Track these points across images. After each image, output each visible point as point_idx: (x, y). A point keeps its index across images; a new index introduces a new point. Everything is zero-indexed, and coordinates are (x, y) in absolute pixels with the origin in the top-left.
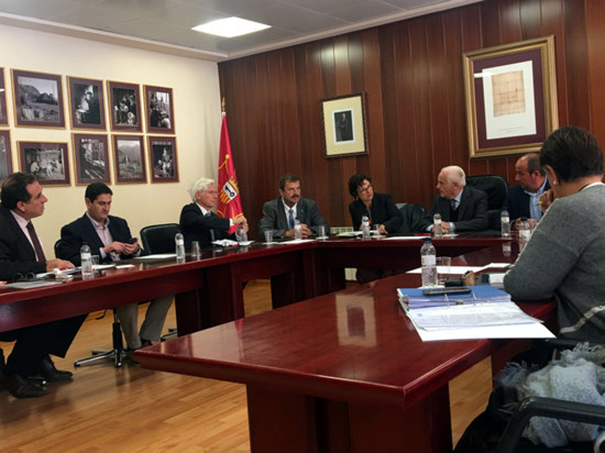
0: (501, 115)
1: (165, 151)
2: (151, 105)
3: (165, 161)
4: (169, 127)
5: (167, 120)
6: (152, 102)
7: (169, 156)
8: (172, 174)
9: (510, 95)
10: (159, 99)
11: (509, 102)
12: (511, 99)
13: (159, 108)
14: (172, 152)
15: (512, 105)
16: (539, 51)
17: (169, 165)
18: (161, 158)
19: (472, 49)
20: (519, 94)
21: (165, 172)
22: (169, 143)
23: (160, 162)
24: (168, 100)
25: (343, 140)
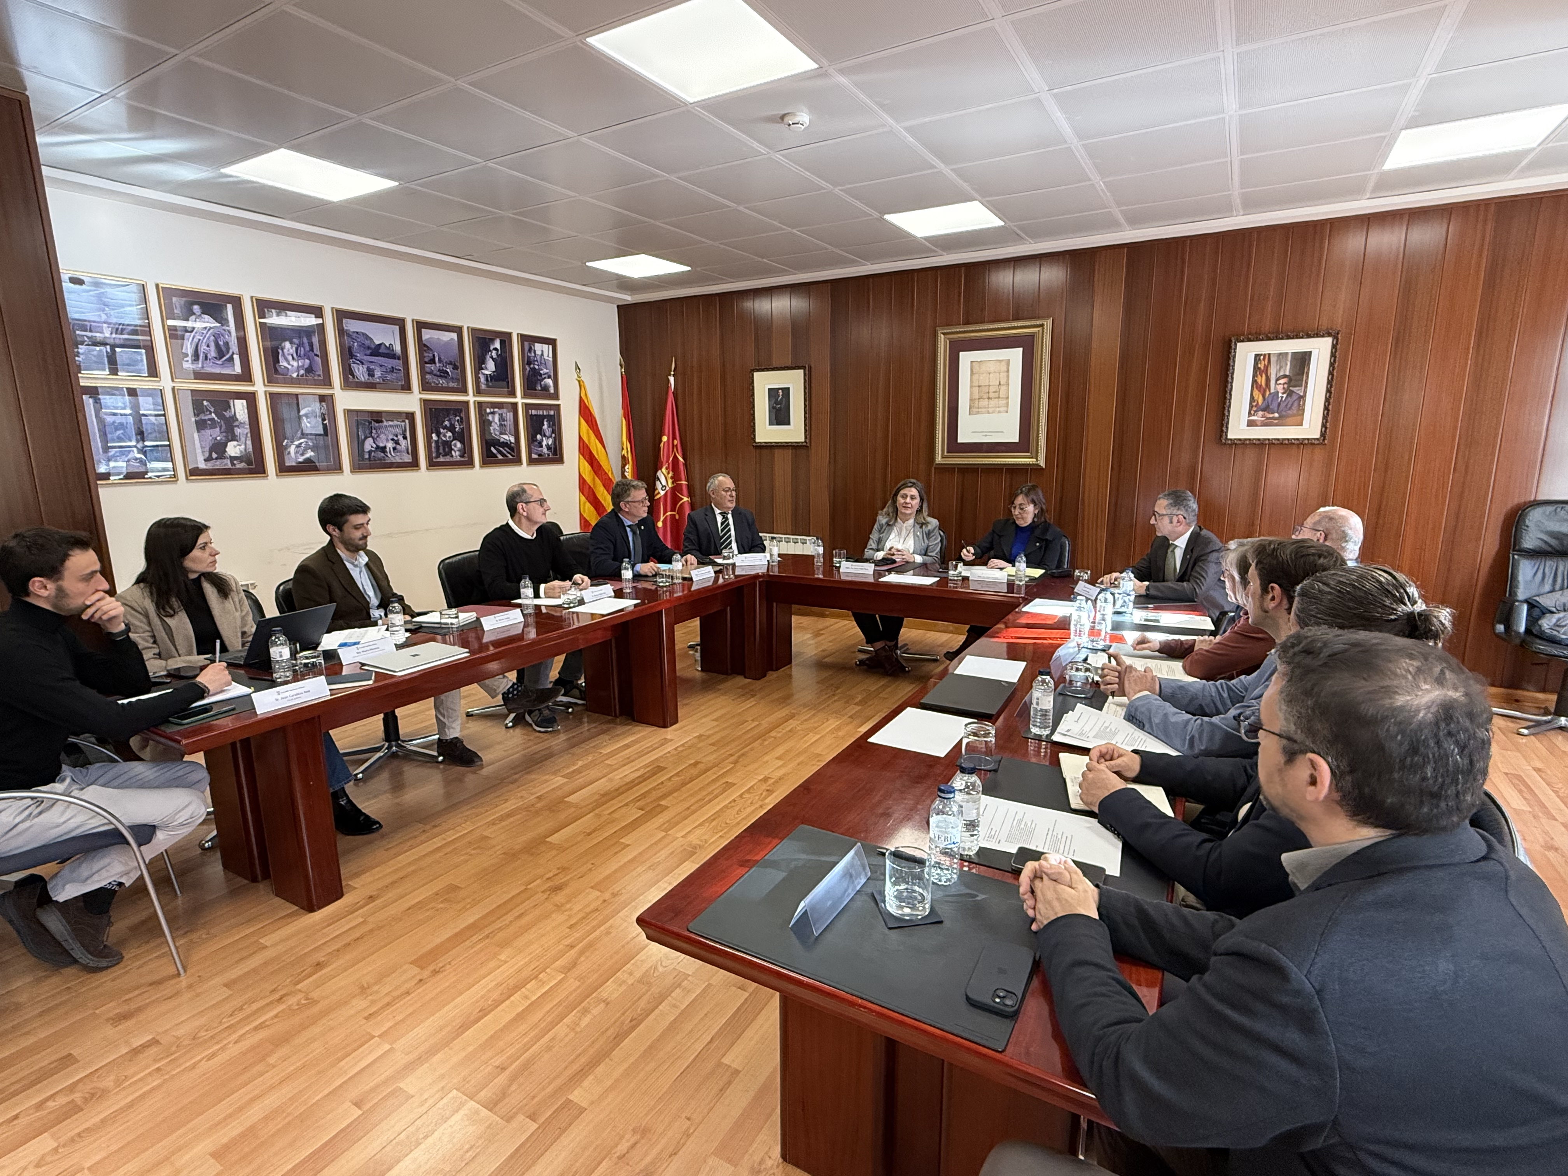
0: (978, 413)
1: (545, 423)
2: (527, 361)
3: (545, 436)
4: (552, 391)
5: (549, 382)
6: (529, 357)
7: (550, 430)
8: (555, 453)
9: (992, 389)
10: (539, 353)
11: (989, 398)
12: (992, 395)
13: (538, 365)
14: (554, 424)
15: (993, 403)
16: (1032, 336)
17: (550, 441)
18: (540, 431)
19: (948, 325)
20: (1003, 388)
23: (539, 437)
24: (551, 355)
25: (778, 424)
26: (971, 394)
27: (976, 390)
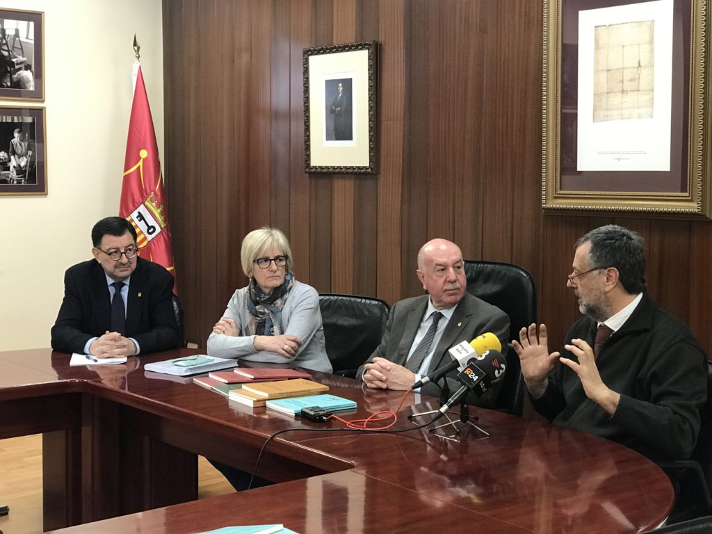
0: (606, 119)
1: (16, 135)
3: (14, 153)
4: (31, 87)
5: (27, 75)
7: (25, 144)
8: (31, 179)
9: (628, 75)
10: (10, 32)
11: (623, 91)
12: (627, 85)
13: (8, 51)
15: (630, 99)
17: (23, 162)
18: (6, 147)
20: (644, 73)
21: (13, 174)
22: (29, 120)
23: (3, 155)
25: (338, 139)
26: (596, 85)
27: (603, 77)
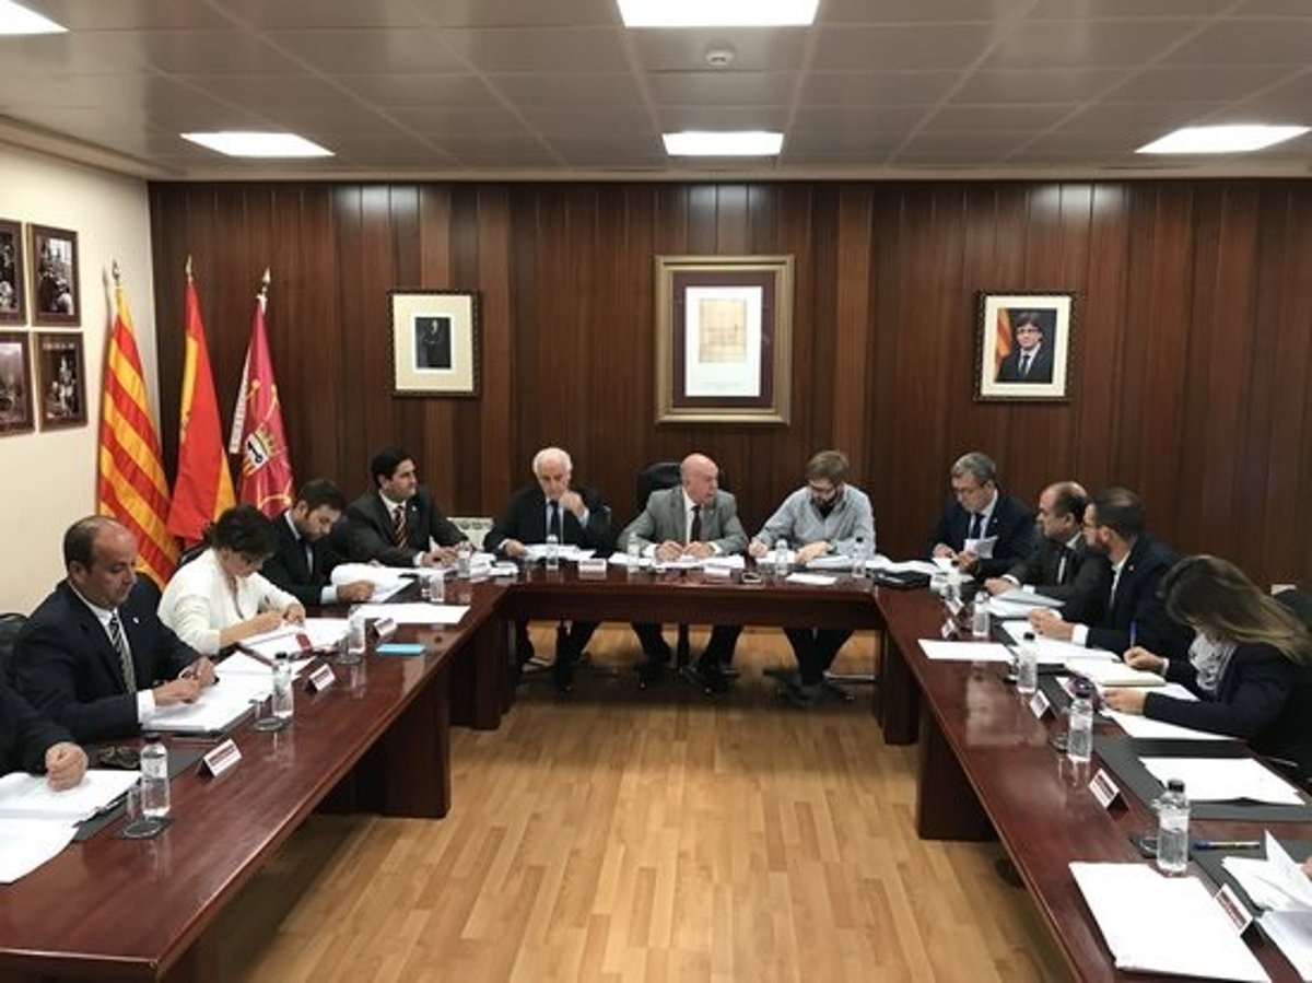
0: (710, 361)
1: (64, 363)
2: (41, 267)
3: (63, 383)
4: (71, 312)
5: (67, 298)
6: (42, 260)
7: (70, 373)
8: (76, 410)
9: (726, 334)
10: (54, 253)
11: (723, 344)
12: (726, 340)
13: (54, 273)
14: (75, 365)
15: (729, 349)
16: (773, 275)
17: (70, 391)
18: (57, 377)
19: (670, 253)
20: (740, 333)
21: (63, 405)
22: (71, 346)
23: (55, 385)
24: (69, 255)
25: (432, 366)
26: (701, 338)
27: (707, 334)
